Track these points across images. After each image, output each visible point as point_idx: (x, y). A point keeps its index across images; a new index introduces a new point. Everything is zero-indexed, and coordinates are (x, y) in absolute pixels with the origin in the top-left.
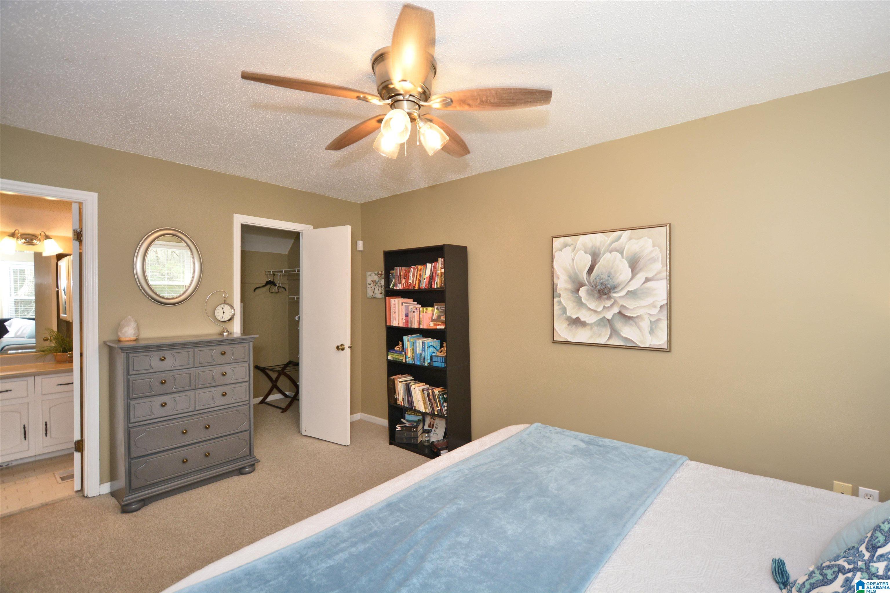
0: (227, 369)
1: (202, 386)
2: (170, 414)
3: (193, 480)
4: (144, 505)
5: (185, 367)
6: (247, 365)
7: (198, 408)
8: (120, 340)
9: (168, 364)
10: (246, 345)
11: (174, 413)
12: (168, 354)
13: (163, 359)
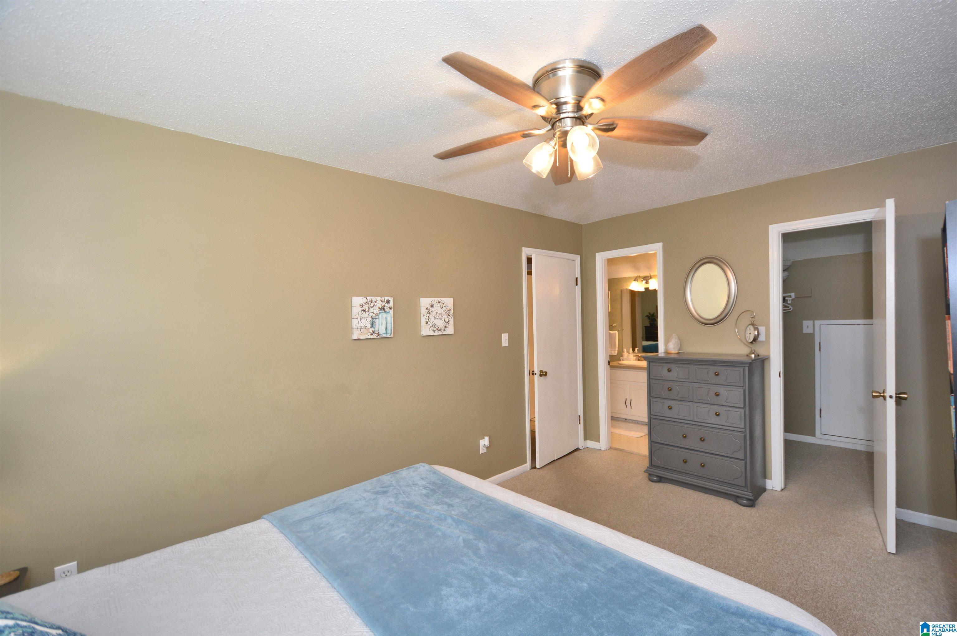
0: (723, 391)
1: (698, 401)
2: (675, 417)
3: (699, 483)
4: (659, 482)
5: (686, 381)
6: (742, 391)
7: (696, 420)
8: (668, 352)
9: (673, 375)
10: (741, 369)
11: (677, 417)
12: (673, 367)
13: (669, 371)
